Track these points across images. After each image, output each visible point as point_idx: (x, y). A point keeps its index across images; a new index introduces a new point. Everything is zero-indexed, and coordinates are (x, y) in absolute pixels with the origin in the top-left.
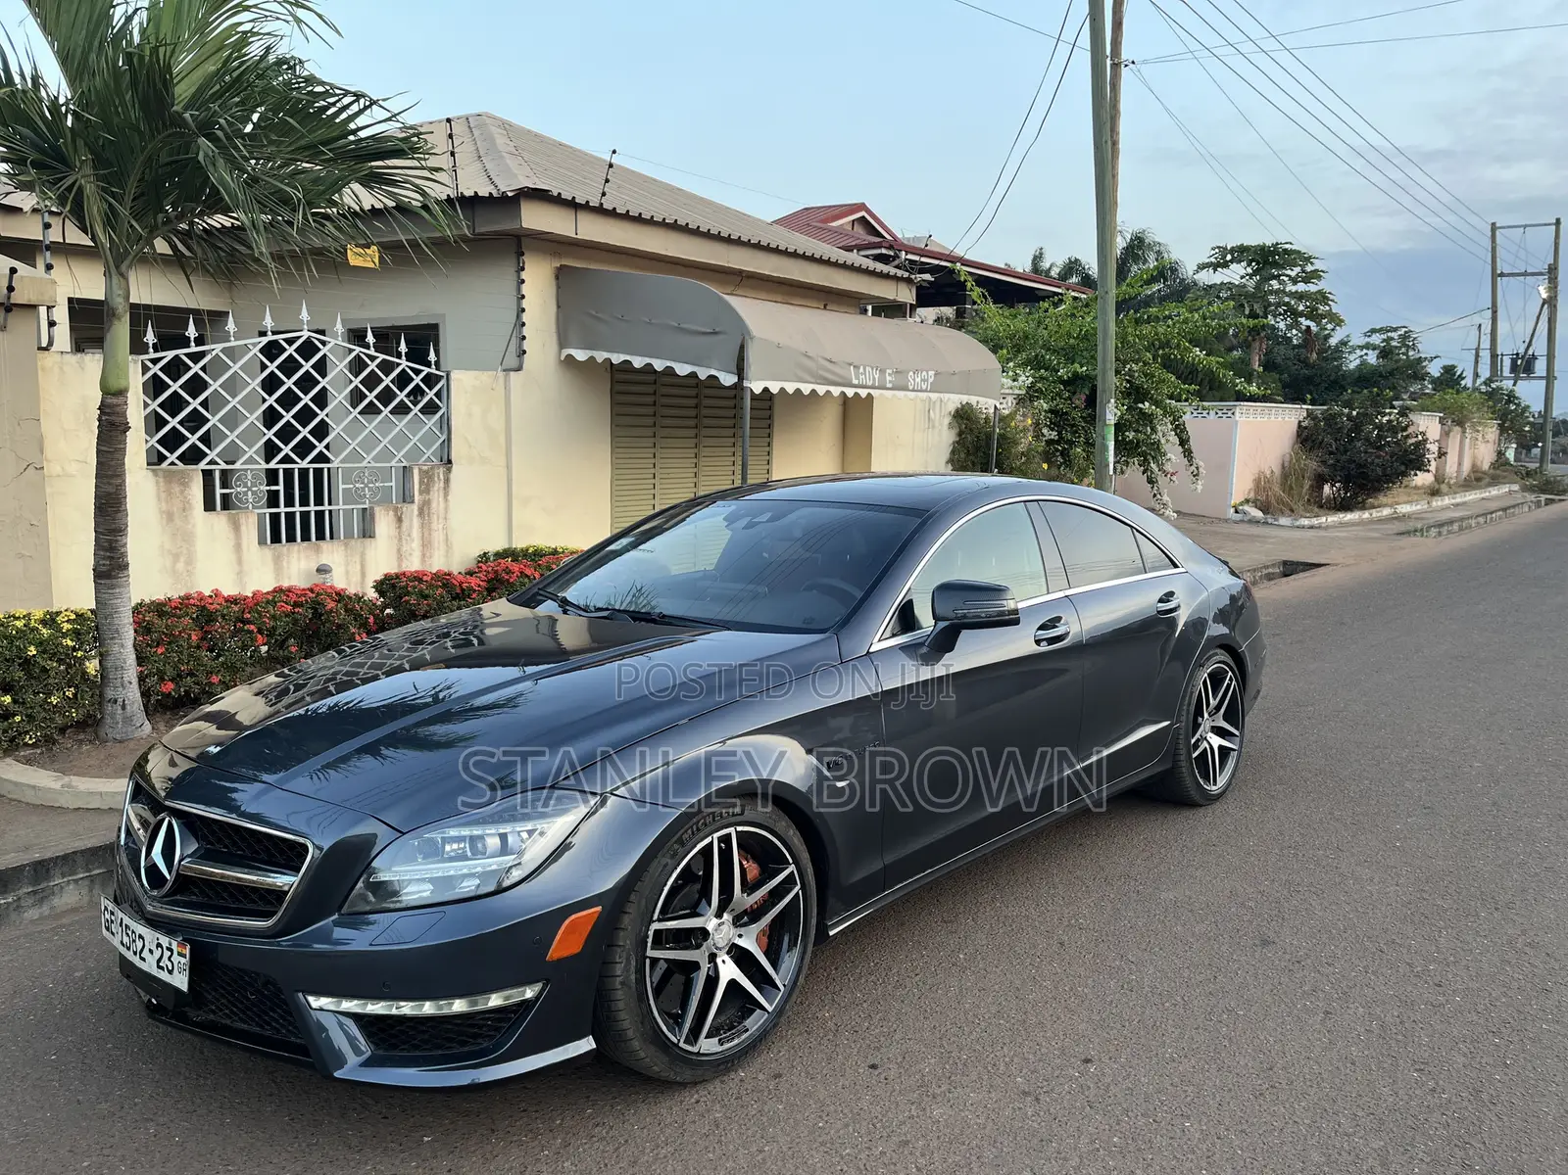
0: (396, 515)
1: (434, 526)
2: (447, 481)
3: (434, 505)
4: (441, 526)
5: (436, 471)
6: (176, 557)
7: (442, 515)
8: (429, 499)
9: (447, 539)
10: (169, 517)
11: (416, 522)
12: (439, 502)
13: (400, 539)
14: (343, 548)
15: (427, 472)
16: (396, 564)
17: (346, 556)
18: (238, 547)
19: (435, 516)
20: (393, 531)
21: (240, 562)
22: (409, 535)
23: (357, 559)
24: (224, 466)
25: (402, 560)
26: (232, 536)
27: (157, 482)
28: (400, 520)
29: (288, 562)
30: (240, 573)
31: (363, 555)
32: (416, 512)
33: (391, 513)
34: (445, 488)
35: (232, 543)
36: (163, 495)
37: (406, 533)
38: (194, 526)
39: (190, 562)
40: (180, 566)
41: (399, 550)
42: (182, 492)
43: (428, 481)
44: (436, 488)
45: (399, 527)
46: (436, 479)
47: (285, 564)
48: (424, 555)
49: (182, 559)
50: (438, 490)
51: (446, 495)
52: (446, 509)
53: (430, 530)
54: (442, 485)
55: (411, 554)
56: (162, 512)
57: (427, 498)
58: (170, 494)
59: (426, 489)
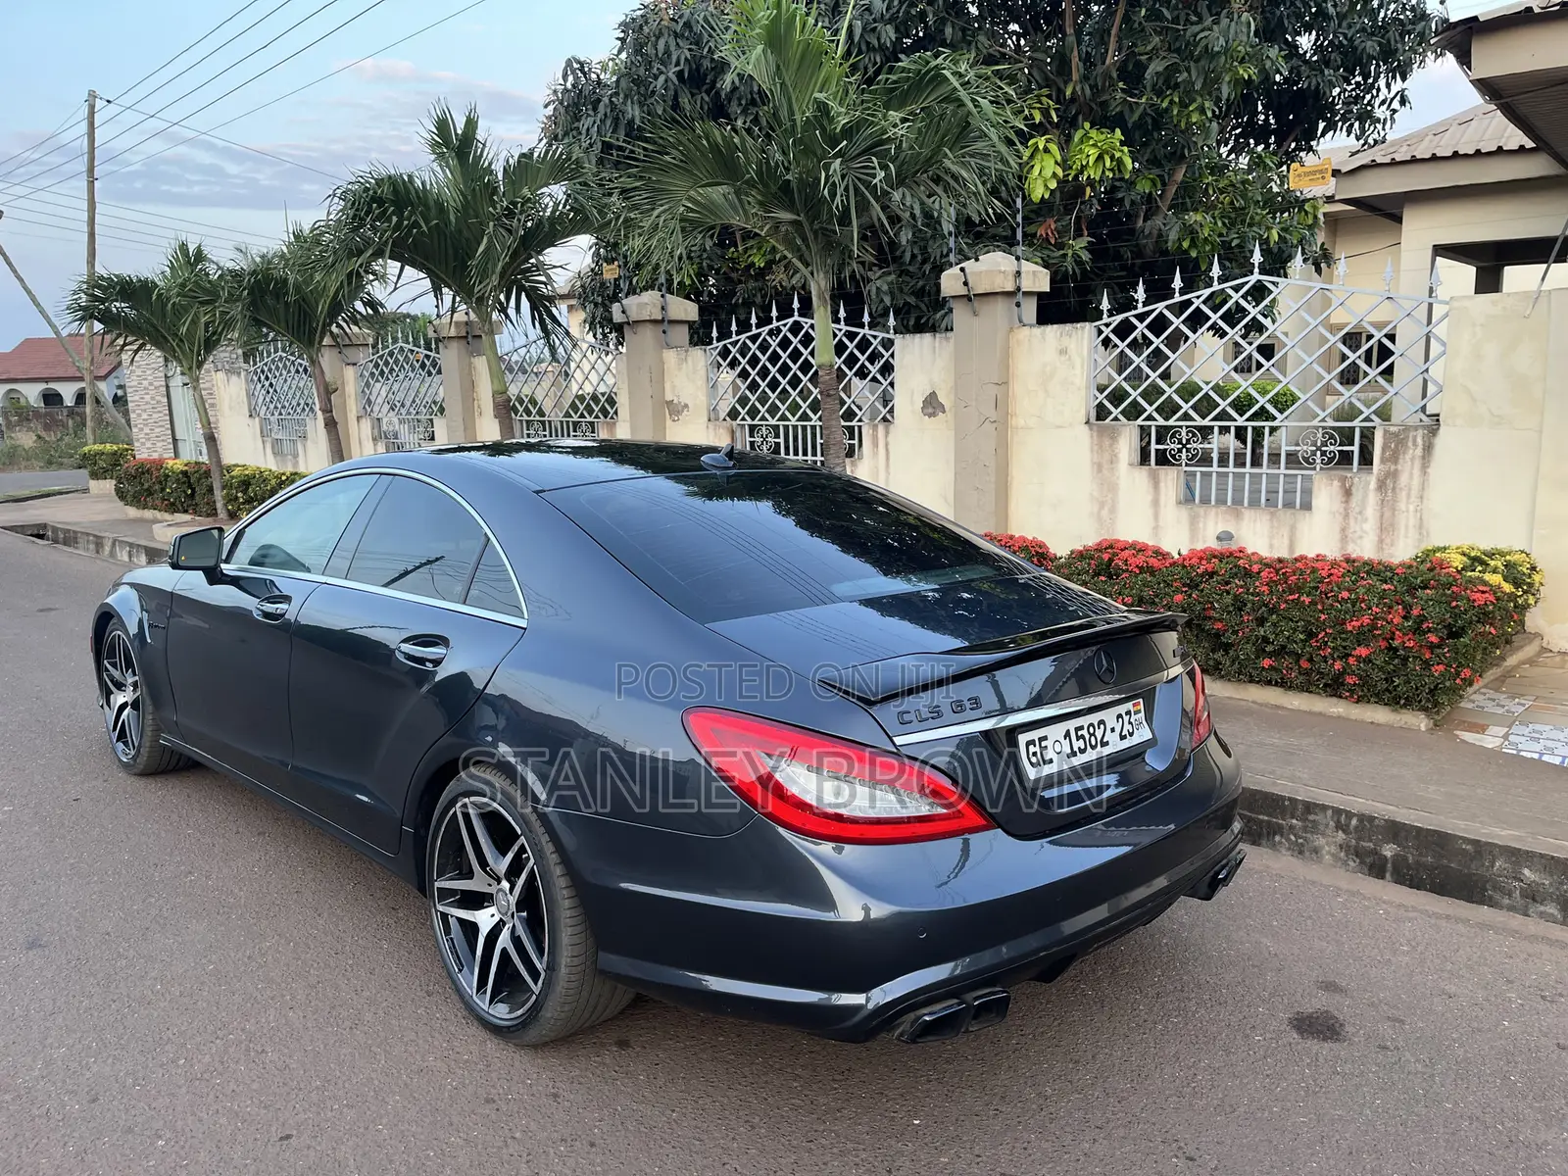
0: (1344, 485)
1: (1402, 506)
2: (1428, 448)
3: (1403, 479)
4: (1412, 508)
5: (1411, 434)
6: (1102, 505)
7: (1414, 492)
8: (1396, 470)
9: (1421, 527)
10: (1099, 467)
11: (1373, 498)
12: (1411, 474)
13: (1346, 516)
14: (1268, 517)
15: (1396, 435)
16: (1339, 545)
17: (1272, 527)
18: (1156, 503)
19: (1404, 493)
20: (1338, 505)
21: (1156, 516)
22: (1360, 513)
23: (1285, 532)
24: (1161, 422)
25: (1347, 542)
26: (1151, 490)
27: (1092, 437)
28: (1348, 493)
29: (1205, 524)
30: (1156, 528)
31: (1293, 529)
32: (1373, 485)
33: (1336, 483)
34: (1423, 458)
35: (1150, 498)
36: (1096, 448)
37: (1357, 509)
38: (1118, 478)
39: (1113, 510)
40: (1105, 512)
41: (1343, 530)
42: (1111, 445)
43: (1397, 446)
44: (1408, 457)
45: (1347, 502)
46: (1410, 444)
47: (1201, 525)
48: (1381, 541)
49: (1106, 508)
50: (1412, 459)
51: (1425, 467)
52: (1423, 487)
53: (1394, 510)
54: (1419, 451)
55: (1361, 537)
56: (1093, 463)
57: (1393, 468)
58: (1101, 447)
59: (1393, 456)
